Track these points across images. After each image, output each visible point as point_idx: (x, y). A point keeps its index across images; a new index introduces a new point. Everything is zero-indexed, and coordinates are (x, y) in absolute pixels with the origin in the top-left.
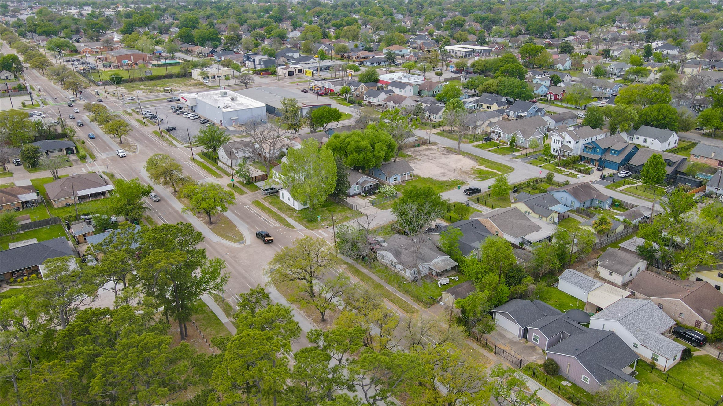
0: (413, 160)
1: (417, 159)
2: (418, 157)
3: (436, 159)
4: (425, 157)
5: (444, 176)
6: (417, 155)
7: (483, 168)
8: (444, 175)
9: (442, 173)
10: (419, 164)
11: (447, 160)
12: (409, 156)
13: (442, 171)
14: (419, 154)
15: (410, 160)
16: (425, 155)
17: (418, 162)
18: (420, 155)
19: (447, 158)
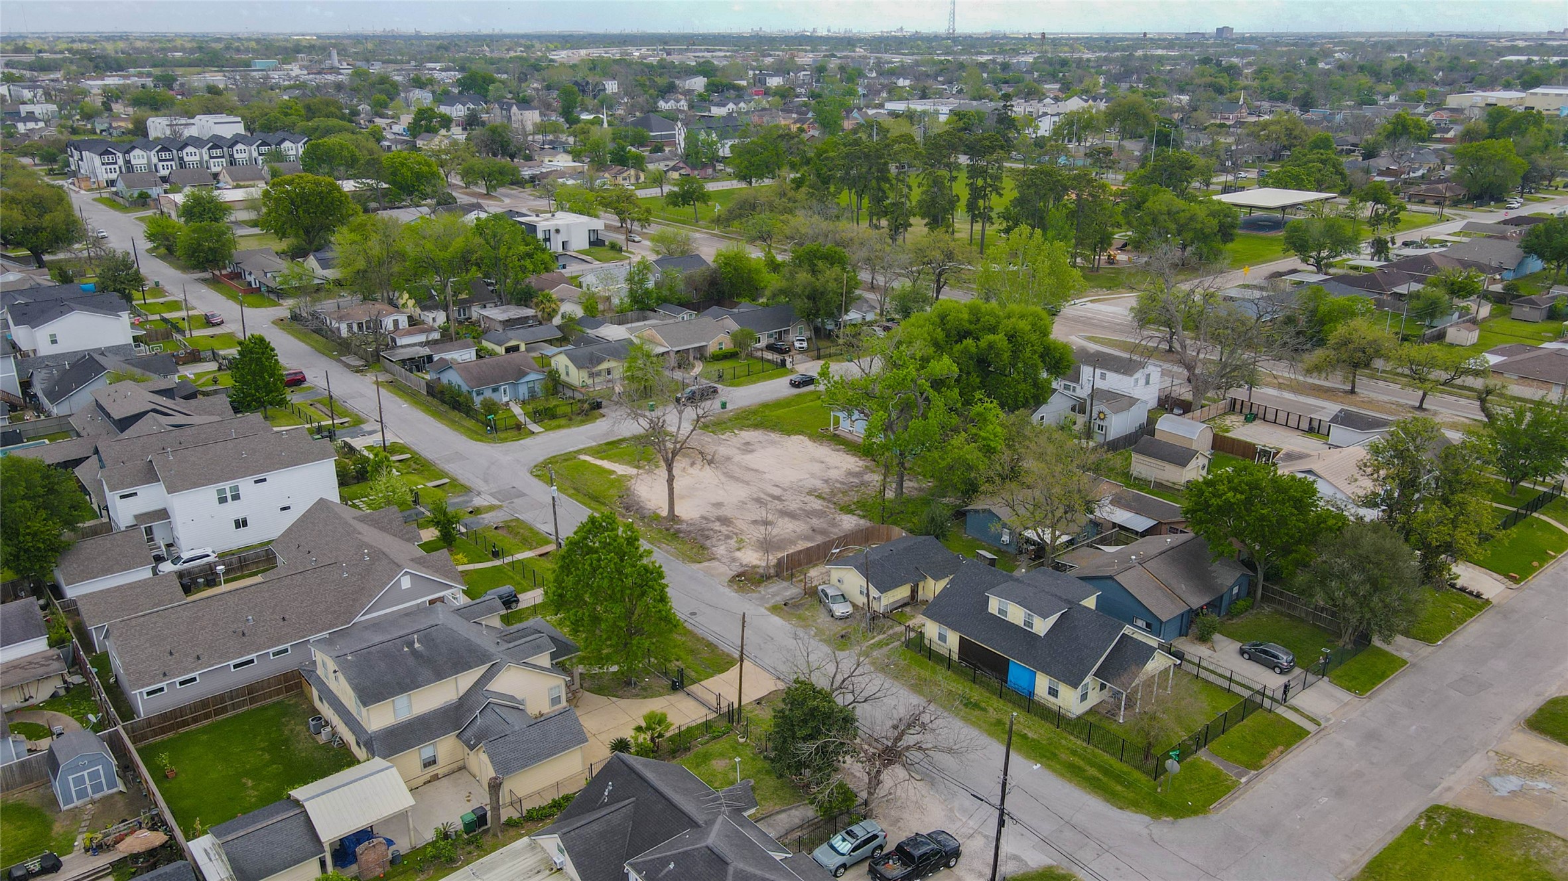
0: (833, 493)
1: (819, 497)
2: (817, 504)
3: (758, 500)
4: (793, 506)
5: (748, 444)
6: (819, 514)
7: (621, 469)
8: (747, 448)
9: (752, 451)
10: (813, 475)
11: (720, 496)
12: (846, 509)
13: (748, 457)
14: (815, 522)
15: (845, 493)
16: (792, 515)
17: (819, 484)
18: (810, 514)
19: (719, 505)
